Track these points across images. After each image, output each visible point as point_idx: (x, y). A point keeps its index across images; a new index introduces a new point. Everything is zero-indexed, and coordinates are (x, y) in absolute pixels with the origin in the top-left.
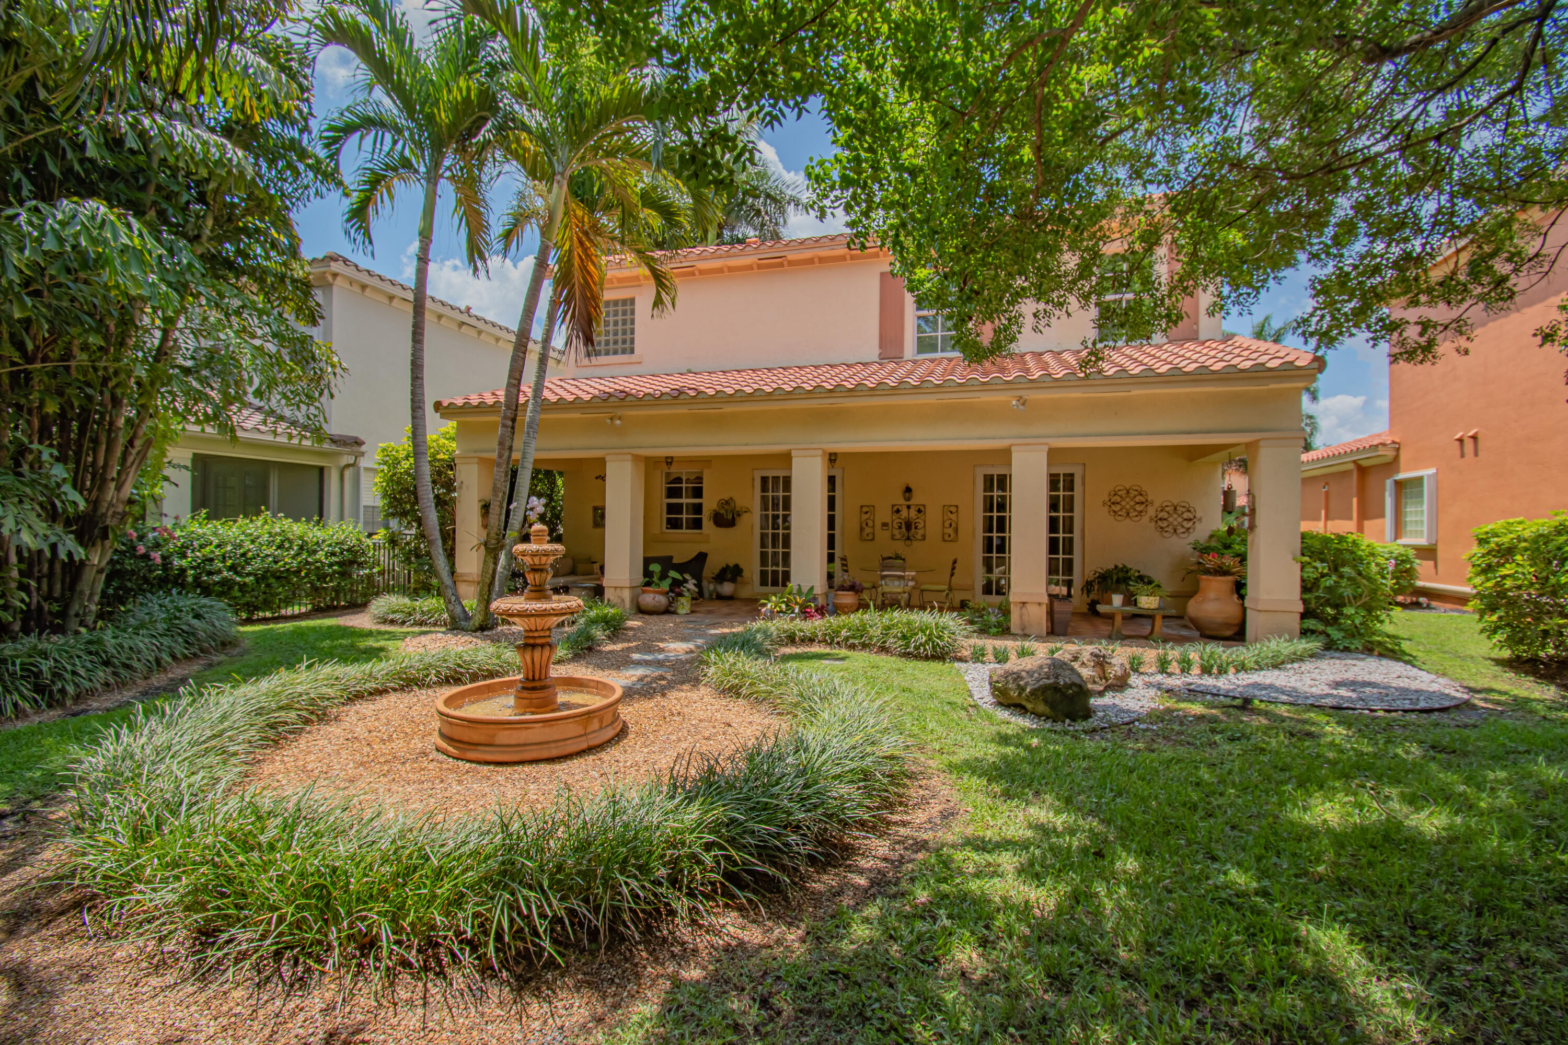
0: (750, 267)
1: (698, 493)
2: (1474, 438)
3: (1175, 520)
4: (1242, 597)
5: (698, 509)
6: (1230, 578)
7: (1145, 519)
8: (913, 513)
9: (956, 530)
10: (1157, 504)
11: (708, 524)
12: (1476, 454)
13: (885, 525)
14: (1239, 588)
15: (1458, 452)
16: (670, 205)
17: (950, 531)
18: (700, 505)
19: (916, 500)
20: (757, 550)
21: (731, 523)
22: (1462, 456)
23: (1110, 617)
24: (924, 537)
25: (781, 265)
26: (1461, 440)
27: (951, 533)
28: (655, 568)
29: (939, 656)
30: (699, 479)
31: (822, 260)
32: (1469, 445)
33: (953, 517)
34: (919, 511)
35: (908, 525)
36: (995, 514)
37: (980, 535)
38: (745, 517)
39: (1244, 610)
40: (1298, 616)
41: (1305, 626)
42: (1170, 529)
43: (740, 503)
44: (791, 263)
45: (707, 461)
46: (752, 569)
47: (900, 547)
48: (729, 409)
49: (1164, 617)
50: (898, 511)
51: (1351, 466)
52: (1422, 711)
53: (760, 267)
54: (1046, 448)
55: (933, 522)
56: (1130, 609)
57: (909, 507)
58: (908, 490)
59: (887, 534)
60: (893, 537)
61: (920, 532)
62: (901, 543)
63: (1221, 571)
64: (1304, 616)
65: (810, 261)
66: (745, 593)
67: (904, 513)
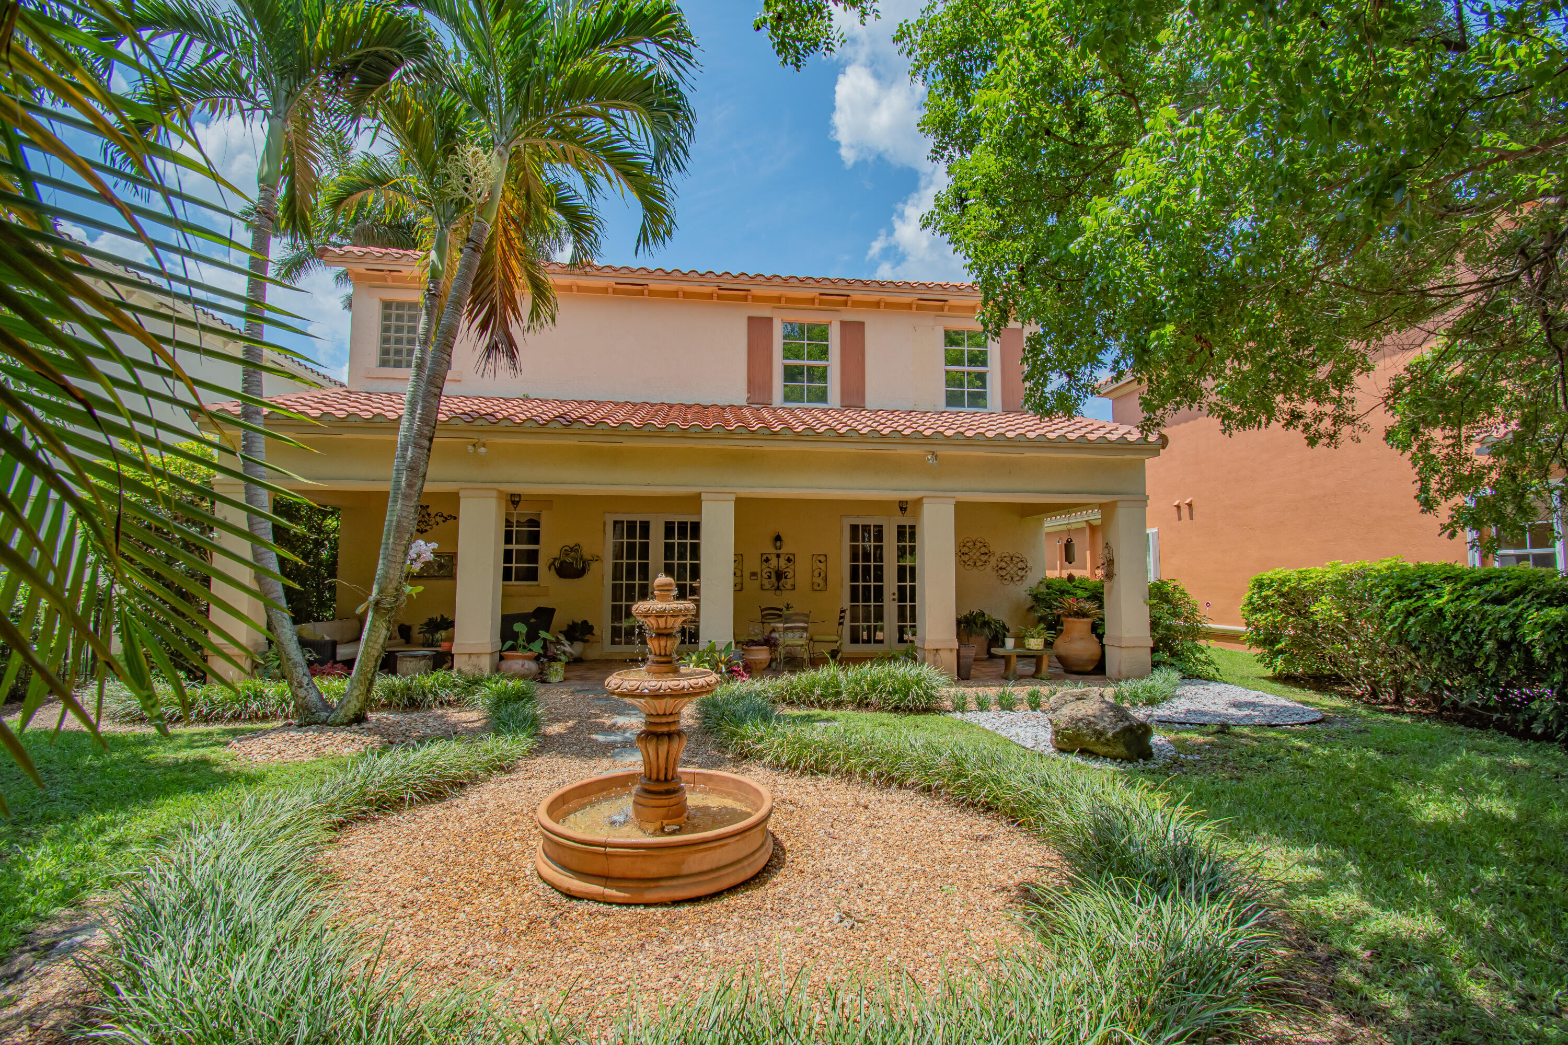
0: (605, 290)
1: (534, 538)
2: (1190, 505)
3: (1012, 569)
4: (1100, 637)
5: (533, 556)
6: (1089, 620)
7: (989, 568)
8: (783, 562)
9: (826, 580)
10: (997, 555)
11: (546, 575)
12: (1191, 518)
13: (754, 574)
14: (1097, 630)
15: (1176, 516)
16: (577, 208)
17: (819, 580)
18: (536, 552)
19: (787, 549)
20: (608, 603)
21: (579, 573)
22: (1180, 519)
23: (1007, 659)
24: (794, 587)
25: (641, 293)
26: (1178, 507)
27: (820, 584)
28: (520, 628)
29: (929, 709)
30: (535, 523)
31: (687, 295)
32: (1185, 511)
33: (822, 566)
34: (789, 560)
35: (780, 575)
36: (861, 563)
37: (847, 584)
38: (594, 566)
39: (1103, 646)
40: (1149, 650)
41: (1157, 659)
42: (1008, 577)
43: (586, 552)
44: (652, 293)
45: (548, 501)
46: (603, 625)
47: (772, 600)
48: (629, 444)
49: (1018, 656)
50: (767, 560)
51: (1084, 525)
52: (1309, 723)
53: (615, 291)
54: (953, 501)
55: (802, 572)
56: (1020, 651)
57: (778, 556)
58: (778, 538)
59: (757, 584)
60: (762, 587)
61: (790, 582)
62: (771, 594)
63: (1082, 614)
64: (1154, 650)
65: (675, 294)
66: (593, 653)
67: (774, 562)
